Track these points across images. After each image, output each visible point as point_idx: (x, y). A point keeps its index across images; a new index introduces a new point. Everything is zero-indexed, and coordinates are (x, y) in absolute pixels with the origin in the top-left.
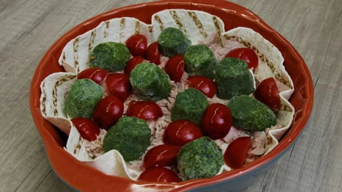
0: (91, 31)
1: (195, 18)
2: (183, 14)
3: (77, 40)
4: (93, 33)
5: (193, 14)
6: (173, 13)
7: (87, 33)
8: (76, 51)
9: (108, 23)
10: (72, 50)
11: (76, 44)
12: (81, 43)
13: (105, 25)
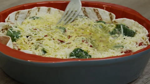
0: (28, 10)
1: (97, 13)
2: (90, 11)
3: (18, 13)
4: (29, 11)
5: (96, 11)
6: (83, 9)
7: (25, 10)
8: (16, 19)
9: (39, 9)
10: (14, 18)
11: (17, 15)
12: (20, 16)
13: (37, 10)
